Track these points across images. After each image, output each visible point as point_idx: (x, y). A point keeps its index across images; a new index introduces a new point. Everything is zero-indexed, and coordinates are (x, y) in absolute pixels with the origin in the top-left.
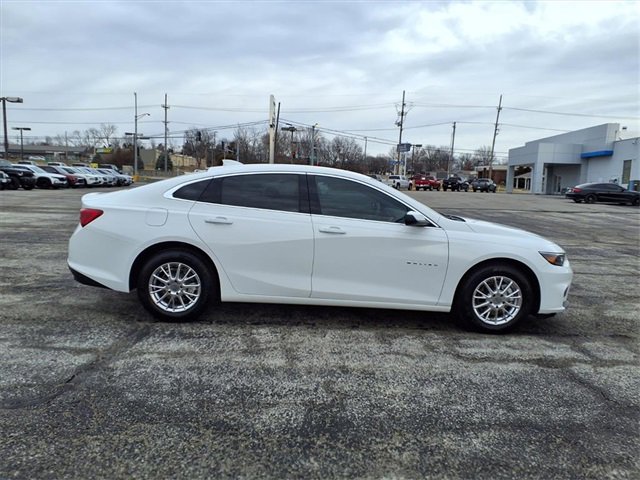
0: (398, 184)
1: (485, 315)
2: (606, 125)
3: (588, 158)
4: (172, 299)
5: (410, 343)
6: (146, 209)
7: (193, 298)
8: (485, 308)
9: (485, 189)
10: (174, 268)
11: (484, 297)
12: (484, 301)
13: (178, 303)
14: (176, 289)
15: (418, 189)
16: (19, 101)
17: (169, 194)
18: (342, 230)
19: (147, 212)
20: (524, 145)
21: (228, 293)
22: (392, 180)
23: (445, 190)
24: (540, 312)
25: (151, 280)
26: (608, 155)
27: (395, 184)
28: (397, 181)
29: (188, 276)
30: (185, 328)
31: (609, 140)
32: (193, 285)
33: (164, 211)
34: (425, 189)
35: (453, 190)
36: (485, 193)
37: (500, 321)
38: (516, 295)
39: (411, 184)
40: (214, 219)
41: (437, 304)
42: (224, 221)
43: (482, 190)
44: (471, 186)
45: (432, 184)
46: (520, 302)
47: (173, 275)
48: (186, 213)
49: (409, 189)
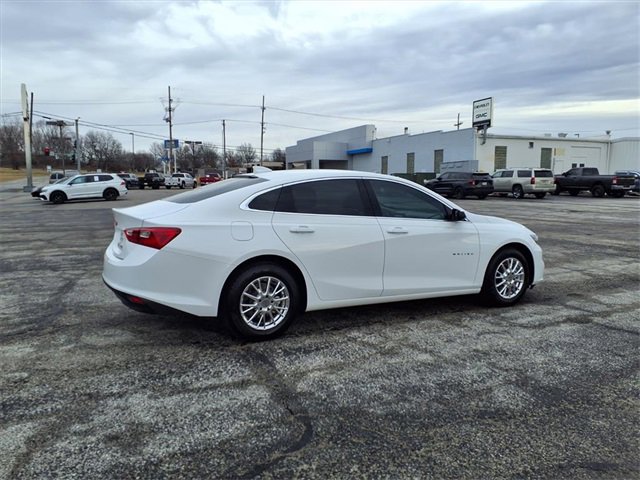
0: (183, 182)
1: (503, 292)
2: (365, 126)
3: (352, 154)
4: (263, 316)
8: (503, 285)
10: (264, 282)
11: (502, 276)
12: (502, 280)
13: (268, 319)
17: (244, 206)
18: (404, 229)
19: (232, 226)
20: (295, 144)
22: (177, 178)
24: (534, 283)
25: (242, 298)
26: (368, 152)
27: (181, 183)
28: (182, 179)
29: (278, 290)
31: (369, 139)
33: (247, 224)
37: (512, 295)
38: (520, 272)
39: (195, 182)
40: (297, 229)
41: (473, 287)
42: (307, 230)
46: (523, 277)
47: (264, 290)
48: (269, 224)
49: (194, 188)
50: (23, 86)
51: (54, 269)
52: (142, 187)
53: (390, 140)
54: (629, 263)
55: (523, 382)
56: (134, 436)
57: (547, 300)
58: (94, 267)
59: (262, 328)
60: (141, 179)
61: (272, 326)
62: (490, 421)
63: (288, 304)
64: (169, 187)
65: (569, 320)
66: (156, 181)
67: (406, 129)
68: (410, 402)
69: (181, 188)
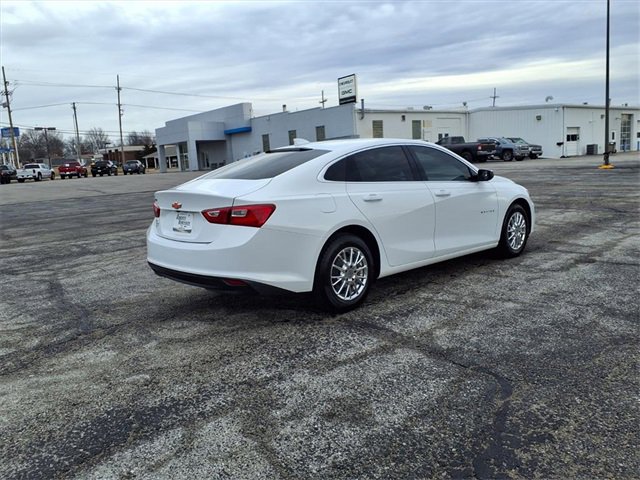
0: (39, 173)
1: (513, 244)
2: (241, 105)
3: (230, 134)
8: (513, 238)
9: (137, 171)
10: (348, 253)
12: (512, 233)
14: (352, 276)
15: (63, 177)
17: (321, 177)
18: (447, 192)
20: (164, 125)
22: (31, 170)
23: (94, 176)
25: (332, 271)
26: (247, 131)
27: (36, 174)
28: (37, 170)
31: (247, 117)
33: (328, 196)
34: (70, 176)
35: (101, 175)
36: (135, 176)
37: (519, 246)
38: (524, 224)
39: (53, 173)
40: (369, 197)
41: (494, 242)
42: (375, 198)
43: (131, 173)
44: (120, 170)
45: (79, 171)
46: (525, 229)
47: (348, 261)
48: (346, 195)
49: (52, 179)
51: (13, 273)
53: (269, 118)
54: (562, 213)
55: (611, 313)
56: (350, 411)
57: (538, 249)
58: (57, 266)
59: (348, 298)
61: (356, 295)
62: (627, 346)
63: (366, 272)
64: (22, 181)
65: (578, 262)
67: (284, 106)
68: (548, 341)
69: (37, 180)
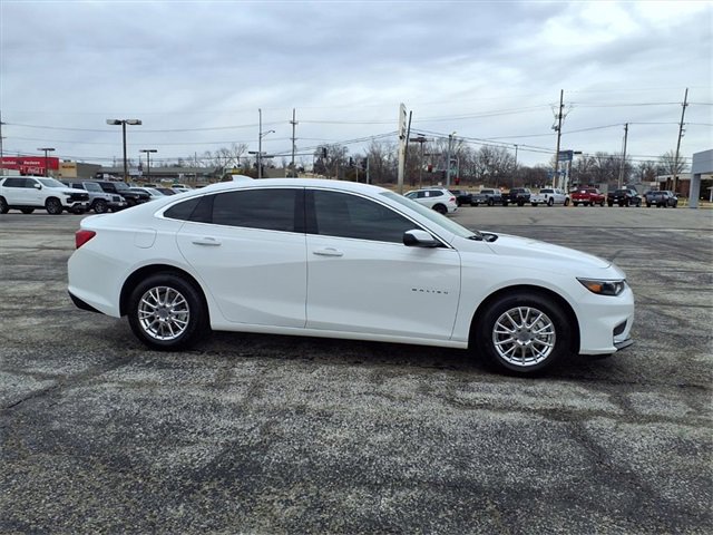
0: (552, 199)
1: (510, 353)
4: (161, 326)
5: (405, 383)
6: (135, 230)
7: (183, 326)
8: (511, 345)
9: (662, 204)
10: (162, 293)
11: (508, 331)
12: (507, 336)
13: (166, 330)
14: (164, 316)
15: (576, 204)
16: (138, 123)
17: (160, 214)
18: (339, 251)
19: (136, 233)
21: (218, 321)
22: (543, 194)
23: (610, 205)
24: (580, 353)
25: (141, 305)
27: (548, 199)
28: (549, 195)
29: (177, 301)
30: (170, 358)
32: (183, 311)
33: (153, 232)
34: (586, 204)
35: (621, 206)
36: (661, 209)
37: (530, 362)
38: (548, 330)
39: (568, 199)
40: (201, 240)
41: (450, 339)
42: (213, 242)
43: (658, 205)
44: (644, 200)
45: (594, 199)
46: (554, 339)
47: (162, 300)
48: (175, 233)
49: (565, 205)
50: (403, 105)
52: (506, 205)
59: (159, 337)
60: (505, 196)
64: (535, 205)
66: (521, 198)
69: (549, 205)
